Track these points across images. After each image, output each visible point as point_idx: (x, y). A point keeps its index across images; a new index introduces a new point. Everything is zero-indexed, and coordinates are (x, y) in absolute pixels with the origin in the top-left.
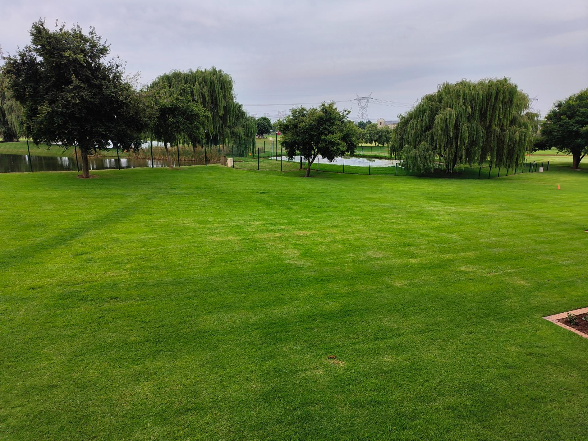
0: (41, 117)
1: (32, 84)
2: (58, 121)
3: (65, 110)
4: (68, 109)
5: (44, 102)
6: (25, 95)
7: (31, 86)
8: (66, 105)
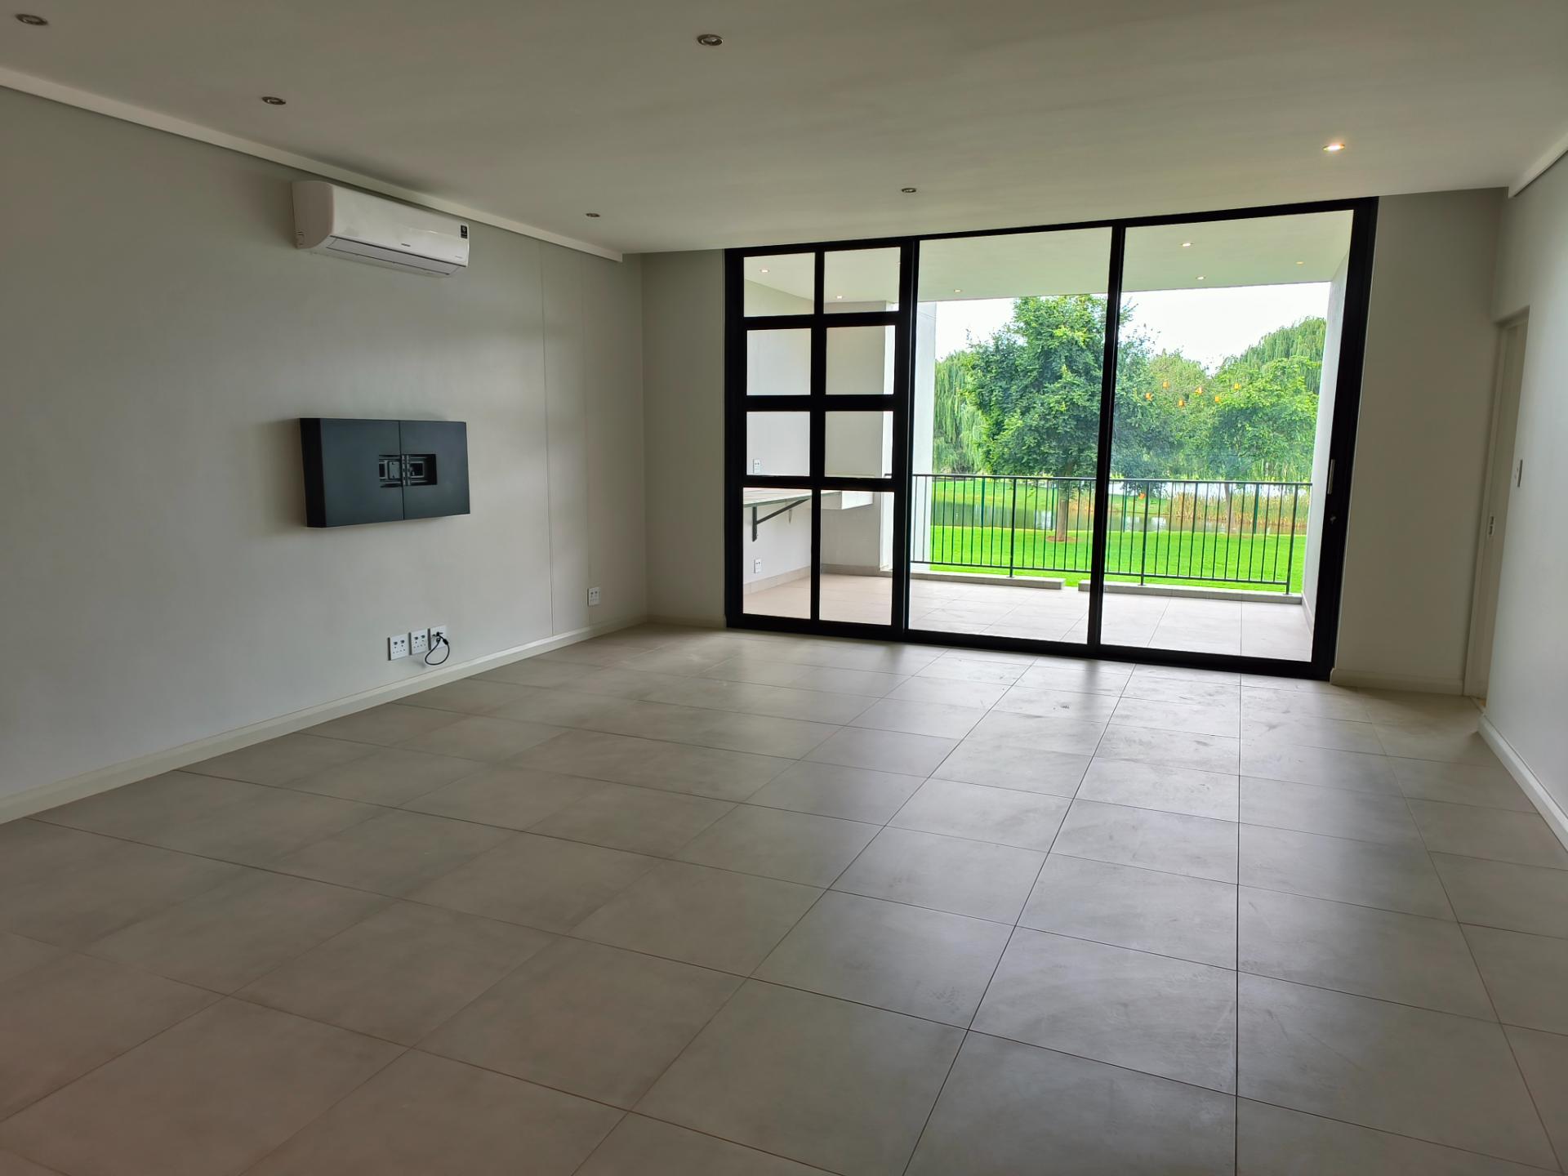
0: (1006, 436)
1: (1003, 384)
2: (1030, 440)
3: (1043, 422)
4: (1047, 421)
5: (1015, 412)
6: (990, 400)
7: (1001, 387)
8: (1046, 415)
